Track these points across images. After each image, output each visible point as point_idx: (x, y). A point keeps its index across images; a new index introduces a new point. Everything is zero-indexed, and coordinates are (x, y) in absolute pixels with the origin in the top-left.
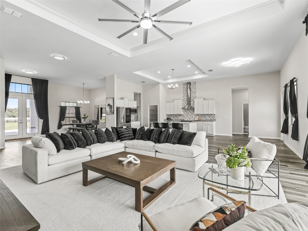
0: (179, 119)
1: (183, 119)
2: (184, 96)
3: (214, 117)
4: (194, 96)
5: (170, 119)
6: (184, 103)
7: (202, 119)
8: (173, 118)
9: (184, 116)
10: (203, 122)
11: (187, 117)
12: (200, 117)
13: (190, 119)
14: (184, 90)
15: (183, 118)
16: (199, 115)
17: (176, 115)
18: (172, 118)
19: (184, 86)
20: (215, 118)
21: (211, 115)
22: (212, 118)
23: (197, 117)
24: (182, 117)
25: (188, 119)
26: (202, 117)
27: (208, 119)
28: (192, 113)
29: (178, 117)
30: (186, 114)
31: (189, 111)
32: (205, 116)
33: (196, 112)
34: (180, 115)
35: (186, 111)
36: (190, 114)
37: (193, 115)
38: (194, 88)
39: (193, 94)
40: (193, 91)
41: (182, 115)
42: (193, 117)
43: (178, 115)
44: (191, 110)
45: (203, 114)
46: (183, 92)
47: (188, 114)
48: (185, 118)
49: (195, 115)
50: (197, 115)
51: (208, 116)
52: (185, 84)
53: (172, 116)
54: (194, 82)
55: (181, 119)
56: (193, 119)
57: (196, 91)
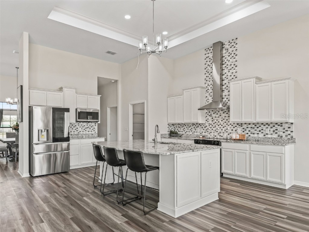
0: (196, 133)
1: (204, 134)
2: (208, 79)
3: (289, 132)
4: (232, 77)
5: (176, 133)
6: (207, 95)
7: (252, 135)
8: (184, 133)
9: (206, 128)
10: (252, 145)
11: (214, 129)
12: (248, 130)
13: (222, 134)
14: (208, 63)
15: (204, 131)
16: (245, 126)
18: (181, 131)
19: (207, 55)
20: (293, 134)
21: (281, 124)
22: (284, 135)
23: (240, 130)
25: (216, 134)
26: (252, 130)
27: (269, 136)
28: (225, 120)
29: (193, 130)
30: (210, 122)
31: (217, 116)
32: (260, 128)
33: (234, 118)
34: (197, 125)
35: (211, 116)
36: (220, 121)
37: (229, 124)
38: (231, 57)
39: (230, 70)
40: (229, 64)
41: (202, 126)
42: (227, 129)
43: (193, 124)
44: (222, 113)
45: (255, 122)
46: (206, 70)
47: (217, 122)
48: (208, 131)
49: (234, 126)
50: (238, 126)
51: (269, 129)
52: (210, 48)
53: (182, 127)
54: (233, 40)
55: (200, 134)
56: (229, 134)
57: (236, 63)
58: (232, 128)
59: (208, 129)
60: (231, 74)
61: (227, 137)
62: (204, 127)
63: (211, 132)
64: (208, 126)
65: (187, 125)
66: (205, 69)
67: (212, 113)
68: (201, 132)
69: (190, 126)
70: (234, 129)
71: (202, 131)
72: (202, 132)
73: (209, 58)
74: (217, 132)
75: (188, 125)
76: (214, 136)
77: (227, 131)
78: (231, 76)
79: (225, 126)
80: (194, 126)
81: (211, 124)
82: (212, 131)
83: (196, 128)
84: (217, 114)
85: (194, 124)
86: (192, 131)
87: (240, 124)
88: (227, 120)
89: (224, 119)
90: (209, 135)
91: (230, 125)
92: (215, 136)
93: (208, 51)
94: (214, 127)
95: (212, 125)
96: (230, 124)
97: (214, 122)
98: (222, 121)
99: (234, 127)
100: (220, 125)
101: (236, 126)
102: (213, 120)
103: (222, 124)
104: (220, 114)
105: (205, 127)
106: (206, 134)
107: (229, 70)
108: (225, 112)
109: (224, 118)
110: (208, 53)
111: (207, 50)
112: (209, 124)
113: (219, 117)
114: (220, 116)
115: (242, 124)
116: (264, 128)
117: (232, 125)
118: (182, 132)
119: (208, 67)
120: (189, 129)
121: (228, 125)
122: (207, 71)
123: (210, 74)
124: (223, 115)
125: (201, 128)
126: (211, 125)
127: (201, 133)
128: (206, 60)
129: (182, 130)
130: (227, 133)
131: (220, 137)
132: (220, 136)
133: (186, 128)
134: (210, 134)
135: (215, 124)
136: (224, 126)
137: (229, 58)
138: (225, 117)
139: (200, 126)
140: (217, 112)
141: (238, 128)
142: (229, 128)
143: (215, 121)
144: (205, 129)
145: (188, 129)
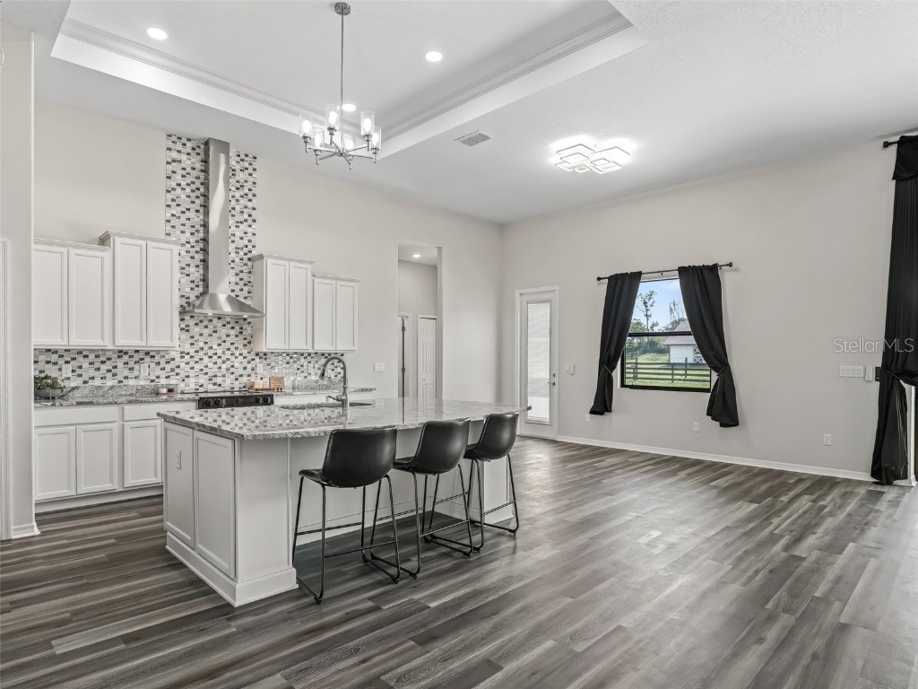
0: (131, 382)
2: (176, 223)
4: (245, 242)
8: (76, 382)
9: (173, 365)
11: (197, 367)
13: (219, 380)
14: (178, 177)
15: (163, 375)
17: (100, 356)
18: (64, 374)
19: (174, 155)
23: (261, 368)
24: (159, 373)
25: (203, 379)
28: (227, 345)
29: (122, 371)
31: (206, 332)
33: (271, 340)
34: (137, 357)
35: (188, 331)
36: (215, 346)
37: (237, 353)
38: (241, 192)
39: (239, 224)
40: (238, 208)
41: (157, 358)
42: (233, 366)
43: (121, 351)
44: (220, 325)
45: (311, 351)
46: (169, 196)
47: (206, 347)
48: (177, 374)
49: (249, 358)
50: (257, 359)
51: (311, 365)
52: (184, 140)
53: (67, 362)
54: (246, 156)
55: (148, 383)
56: (237, 379)
57: (253, 213)
58: (245, 364)
59: (178, 367)
60: (243, 235)
61: (232, 386)
62: (163, 361)
63: (187, 377)
64: (178, 359)
65: (92, 357)
66: (168, 191)
67: (192, 323)
68: (154, 378)
69: (109, 359)
70: (249, 366)
71: (157, 374)
72: (158, 377)
73: (183, 165)
74: (206, 374)
75: (97, 356)
76: (198, 387)
77: (232, 370)
78: (242, 238)
79: (228, 359)
80: (126, 358)
81: (188, 354)
82: (192, 373)
83: (131, 364)
84: (206, 327)
85: (126, 353)
86: (114, 375)
87: (262, 355)
88: (232, 344)
89: (225, 342)
90: (182, 385)
91: (241, 358)
92: (202, 386)
93: (179, 146)
94: (196, 362)
95: (192, 357)
96: (241, 354)
97: (196, 347)
98: (219, 345)
99: (249, 362)
100: (215, 357)
101: (253, 360)
102: (192, 341)
103: (220, 352)
104: (215, 327)
105: (168, 362)
106: (173, 381)
107: (238, 222)
108: (229, 323)
109: (224, 338)
110: (179, 152)
111: (174, 138)
112: (181, 353)
113: (210, 335)
114: (215, 332)
115: (265, 354)
116: (305, 364)
117: (245, 358)
118: (69, 378)
119: (179, 190)
120: (104, 368)
121: (236, 357)
122: (173, 200)
123: (183, 212)
124: (223, 331)
125: (153, 365)
126: (187, 357)
127: (152, 381)
128: (170, 168)
129: (70, 375)
130: (233, 376)
131: (216, 387)
132: (215, 384)
133: (86, 365)
134: (184, 380)
135: (201, 353)
136: (224, 358)
137: (238, 194)
138: (228, 336)
139: (148, 359)
140: (206, 323)
141: (258, 365)
142: (236, 365)
143: (201, 344)
144: (168, 367)
145: (98, 369)
